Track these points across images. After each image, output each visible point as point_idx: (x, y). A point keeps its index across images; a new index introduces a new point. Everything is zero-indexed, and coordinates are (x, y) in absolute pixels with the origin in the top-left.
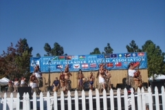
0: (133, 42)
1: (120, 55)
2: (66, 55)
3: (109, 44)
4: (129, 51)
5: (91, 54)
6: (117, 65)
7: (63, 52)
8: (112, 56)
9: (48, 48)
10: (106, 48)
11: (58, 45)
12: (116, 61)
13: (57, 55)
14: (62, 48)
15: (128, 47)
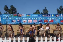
0: (61, 7)
1: (53, 15)
2: (18, 13)
3: (46, 8)
4: (58, 12)
5: (34, 13)
6: (50, 21)
7: (16, 12)
8: (47, 16)
9: (6, 8)
10: (44, 10)
11: (13, 7)
12: (50, 19)
13: (12, 13)
14: (16, 9)
15: (58, 10)
